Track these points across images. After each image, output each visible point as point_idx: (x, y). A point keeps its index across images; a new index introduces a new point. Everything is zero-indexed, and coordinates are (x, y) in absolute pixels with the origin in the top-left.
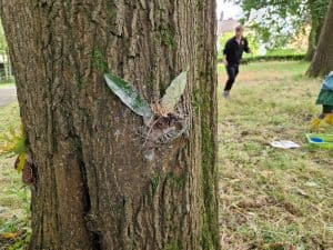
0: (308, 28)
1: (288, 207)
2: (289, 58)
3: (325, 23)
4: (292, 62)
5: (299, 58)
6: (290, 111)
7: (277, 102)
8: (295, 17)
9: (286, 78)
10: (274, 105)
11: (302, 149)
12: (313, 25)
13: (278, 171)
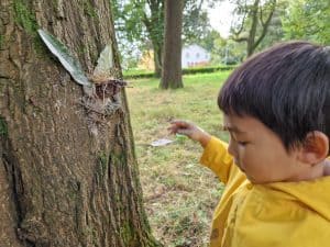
0: (152, 52)
1: (181, 188)
2: (142, 76)
3: (164, 47)
4: (145, 80)
5: (150, 76)
6: (157, 116)
7: (145, 110)
8: (140, 42)
9: (146, 91)
10: (144, 114)
11: (175, 143)
12: (155, 49)
13: (165, 164)
